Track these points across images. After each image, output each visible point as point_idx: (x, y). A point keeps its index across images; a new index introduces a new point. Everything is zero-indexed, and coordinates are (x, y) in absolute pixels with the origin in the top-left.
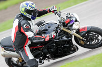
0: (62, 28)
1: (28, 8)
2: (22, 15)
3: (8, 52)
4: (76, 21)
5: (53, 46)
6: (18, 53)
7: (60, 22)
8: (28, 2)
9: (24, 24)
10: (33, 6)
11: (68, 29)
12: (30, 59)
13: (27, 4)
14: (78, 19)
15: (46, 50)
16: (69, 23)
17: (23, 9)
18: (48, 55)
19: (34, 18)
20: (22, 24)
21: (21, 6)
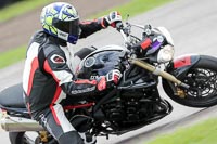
0: (134, 60)
2: (46, 34)
3: (16, 119)
4: (165, 43)
5: (116, 102)
6: (39, 120)
7: (129, 48)
8: (59, 4)
11: (147, 61)
12: (65, 131)
14: (169, 40)
15: (99, 113)
16: (149, 48)
18: (104, 125)
20: (46, 53)
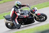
1: (18, 4)
3: (8, 21)
4: (36, 10)
5: (26, 20)
7: (30, 11)
8: (18, 1)
9: (16, 10)
10: (20, 3)
11: (33, 13)
13: (18, 2)
14: (37, 10)
15: (23, 21)
16: (34, 11)
17: (16, 4)
19: (20, 8)
21: (15, 3)
